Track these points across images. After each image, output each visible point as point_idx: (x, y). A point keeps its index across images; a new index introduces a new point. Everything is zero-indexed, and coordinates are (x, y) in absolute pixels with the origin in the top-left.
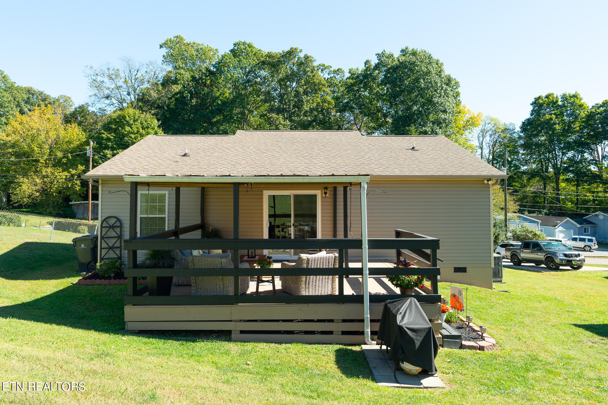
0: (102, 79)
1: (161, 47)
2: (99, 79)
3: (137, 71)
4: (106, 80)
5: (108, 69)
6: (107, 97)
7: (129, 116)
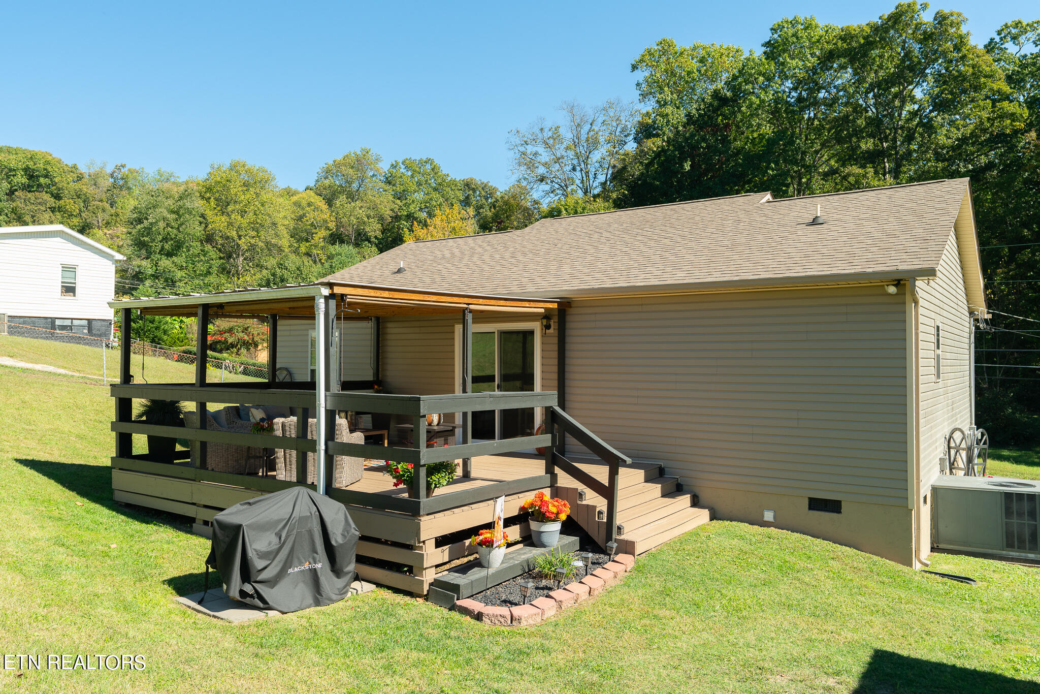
0: (535, 149)
1: (634, 67)
2: (530, 149)
3: (591, 124)
4: (540, 149)
5: (542, 129)
6: (542, 180)
7: (566, 209)
